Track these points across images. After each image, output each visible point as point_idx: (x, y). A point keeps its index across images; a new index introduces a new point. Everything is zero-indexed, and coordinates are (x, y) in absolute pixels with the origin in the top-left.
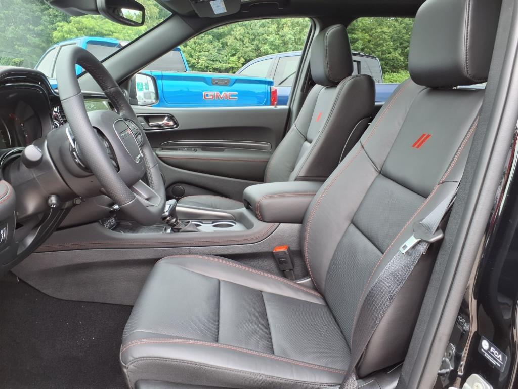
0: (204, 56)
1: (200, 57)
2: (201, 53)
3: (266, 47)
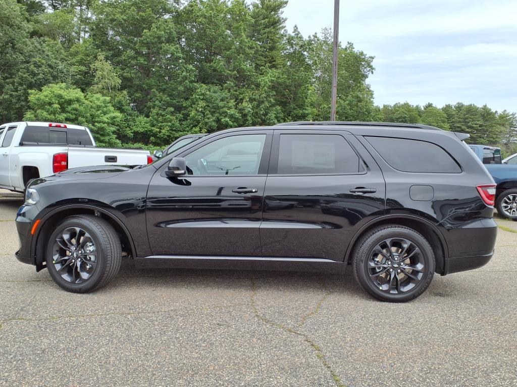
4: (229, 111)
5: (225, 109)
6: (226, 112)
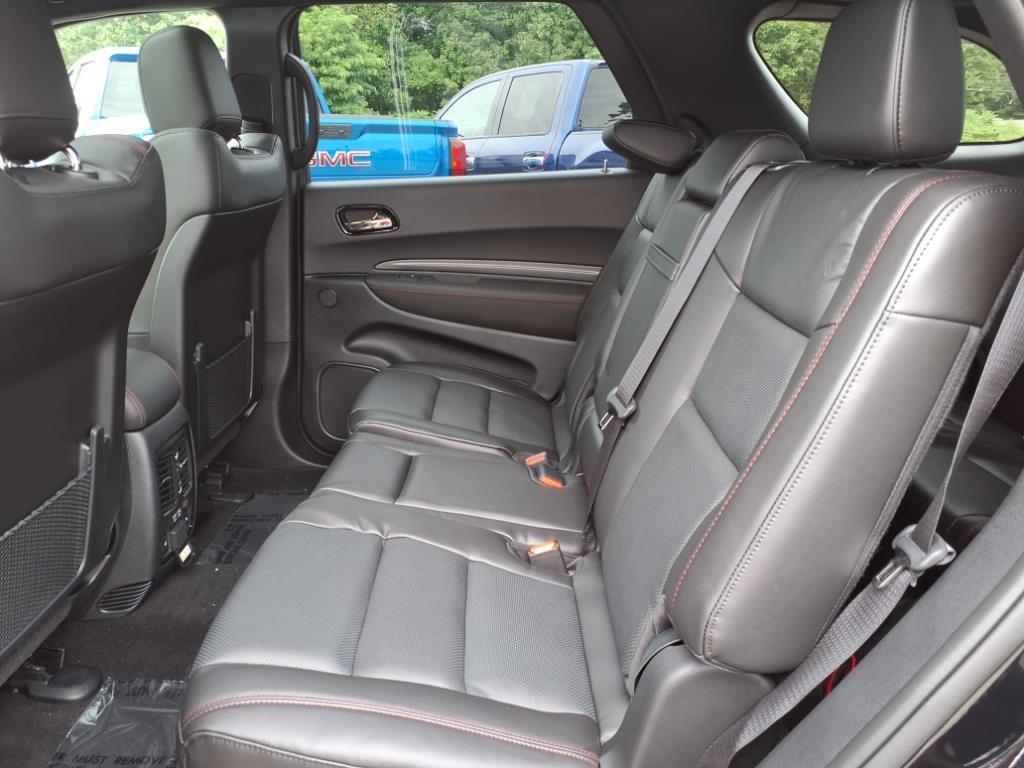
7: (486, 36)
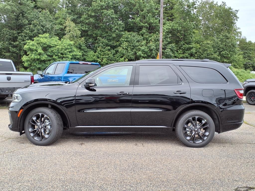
0: (105, 58)
1: (103, 58)
2: (104, 56)
3: (140, 53)
4: (141, 48)
5: (140, 47)
6: (140, 49)
7: (109, 48)
